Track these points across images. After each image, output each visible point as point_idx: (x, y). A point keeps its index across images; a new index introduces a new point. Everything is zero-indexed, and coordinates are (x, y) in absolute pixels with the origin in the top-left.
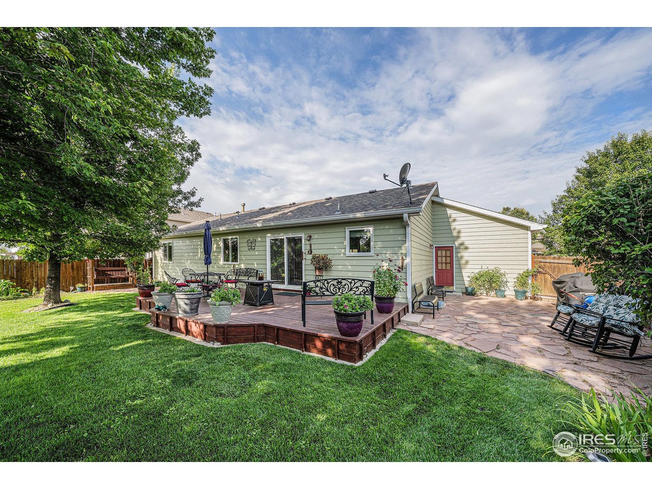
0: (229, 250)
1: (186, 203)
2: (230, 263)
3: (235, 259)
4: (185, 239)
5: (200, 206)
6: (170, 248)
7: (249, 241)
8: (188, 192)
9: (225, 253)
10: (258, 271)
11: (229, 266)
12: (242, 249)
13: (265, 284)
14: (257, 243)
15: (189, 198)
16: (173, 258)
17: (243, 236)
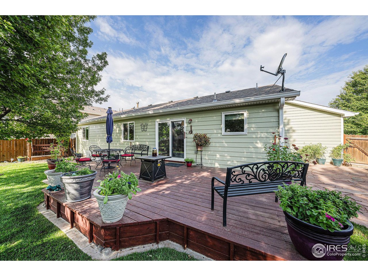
0: (128, 132)
1: (97, 98)
2: (128, 141)
3: (132, 138)
4: (97, 125)
5: (107, 101)
6: (87, 131)
7: (142, 125)
8: (99, 91)
9: (124, 134)
10: (148, 146)
11: (128, 143)
12: (137, 131)
13: (159, 161)
14: (148, 126)
15: (99, 95)
16: (89, 138)
17: (137, 122)
